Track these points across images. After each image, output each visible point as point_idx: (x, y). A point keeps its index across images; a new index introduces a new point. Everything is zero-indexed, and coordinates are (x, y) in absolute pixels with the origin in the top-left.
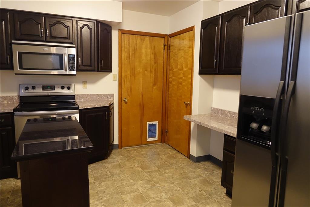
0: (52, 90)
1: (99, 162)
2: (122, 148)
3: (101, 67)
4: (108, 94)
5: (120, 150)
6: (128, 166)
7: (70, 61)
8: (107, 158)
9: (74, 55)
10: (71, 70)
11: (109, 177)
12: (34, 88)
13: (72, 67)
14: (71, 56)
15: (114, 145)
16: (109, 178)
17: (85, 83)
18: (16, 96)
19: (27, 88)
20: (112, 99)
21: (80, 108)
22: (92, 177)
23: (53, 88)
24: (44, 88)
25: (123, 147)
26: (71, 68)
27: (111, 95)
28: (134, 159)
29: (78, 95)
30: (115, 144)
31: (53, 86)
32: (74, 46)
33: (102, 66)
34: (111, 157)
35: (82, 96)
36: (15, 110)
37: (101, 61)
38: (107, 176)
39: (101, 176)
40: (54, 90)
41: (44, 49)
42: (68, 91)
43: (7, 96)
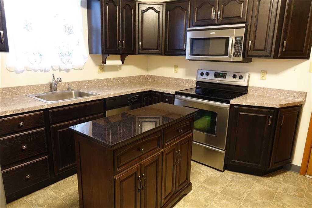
0: (223, 78)
1: (252, 176)
2: (306, 176)
3: (282, 51)
4: (295, 92)
5: (300, 176)
6: (283, 203)
7: (237, 45)
8: (268, 177)
9: (242, 37)
10: (236, 56)
11: (239, 199)
12: (207, 74)
13: (237, 52)
14: (239, 39)
15: (292, 164)
16: (238, 201)
17: (264, 72)
18: (194, 80)
19: (202, 74)
20: (300, 100)
21: (231, 103)
22: (223, 187)
23: (224, 76)
24: (217, 75)
25: (308, 175)
26: (236, 54)
27: (301, 93)
28: (307, 199)
29: (252, 87)
30: (294, 165)
31: (225, 74)
32: (244, 25)
33: (284, 50)
34: (275, 178)
35: (257, 89)
36: (177, 93)
37: (283, 42)
38: (239, 196)
39: (233, 192)
40: (225, 78)
41: (211, 33)
42: (240, 80)
43: (188, 80)
